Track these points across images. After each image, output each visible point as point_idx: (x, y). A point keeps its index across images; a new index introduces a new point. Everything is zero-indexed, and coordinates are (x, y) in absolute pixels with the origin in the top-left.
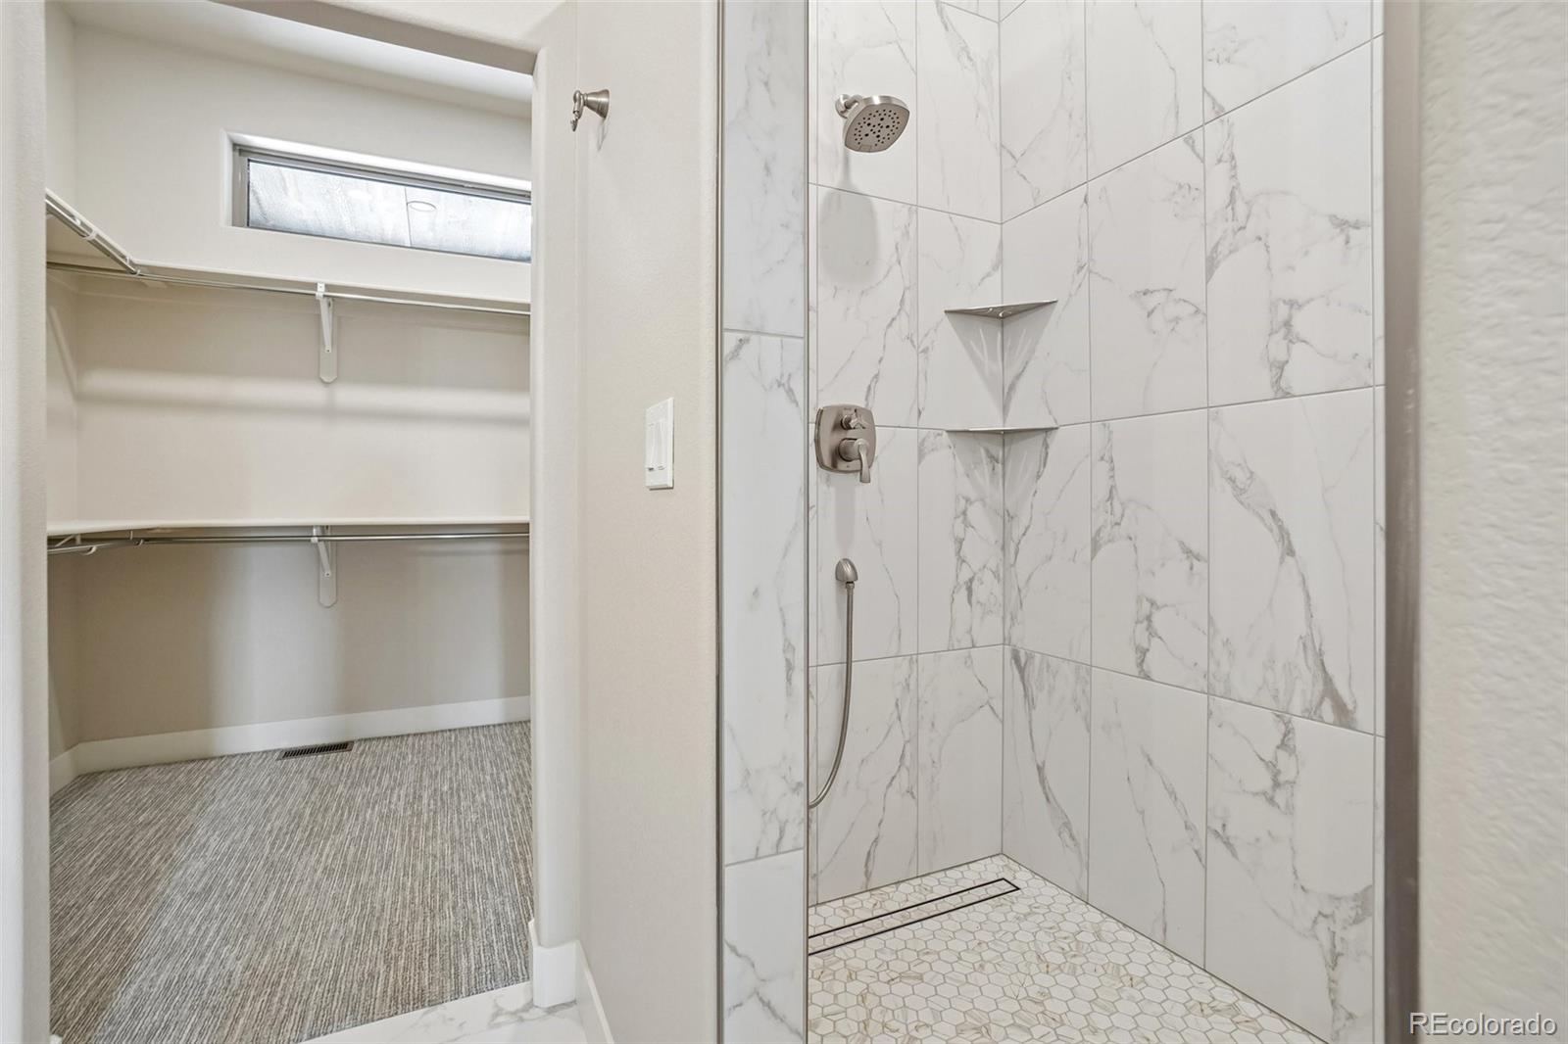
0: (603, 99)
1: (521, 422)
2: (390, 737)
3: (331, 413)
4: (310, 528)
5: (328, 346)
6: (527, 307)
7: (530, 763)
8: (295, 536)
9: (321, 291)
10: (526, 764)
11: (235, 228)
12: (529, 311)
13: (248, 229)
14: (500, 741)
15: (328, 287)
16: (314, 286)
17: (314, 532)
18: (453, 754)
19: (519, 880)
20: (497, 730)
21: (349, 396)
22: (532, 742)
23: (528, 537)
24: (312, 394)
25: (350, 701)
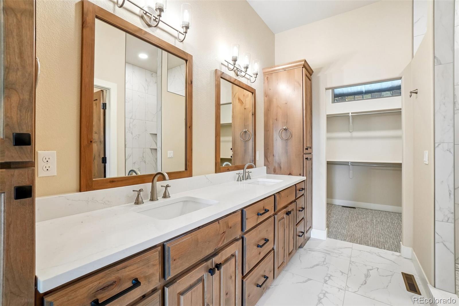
0: (416, 91)
1: (399, 137)
2: (364, 209)
3: (352, 138)
4: (349, 162)
5: (351, 124)
6: (400, 109)
7: (401, 221)
8: (345, 164)
9: (350, 114)
10: (400, 221)
11: (333, 104)
12: (401, 110)
13: (335, 104)
14: (393, 215)
15: (352, 113)
16: (349, 113)
17: (350, 163)
18: (380, 215)
19: (398, 239)
20: (392, 213)
21: (355, 134)
22: (402, 218)
23: (401, 167)
24: (347, 134)
25: (356, 199)
